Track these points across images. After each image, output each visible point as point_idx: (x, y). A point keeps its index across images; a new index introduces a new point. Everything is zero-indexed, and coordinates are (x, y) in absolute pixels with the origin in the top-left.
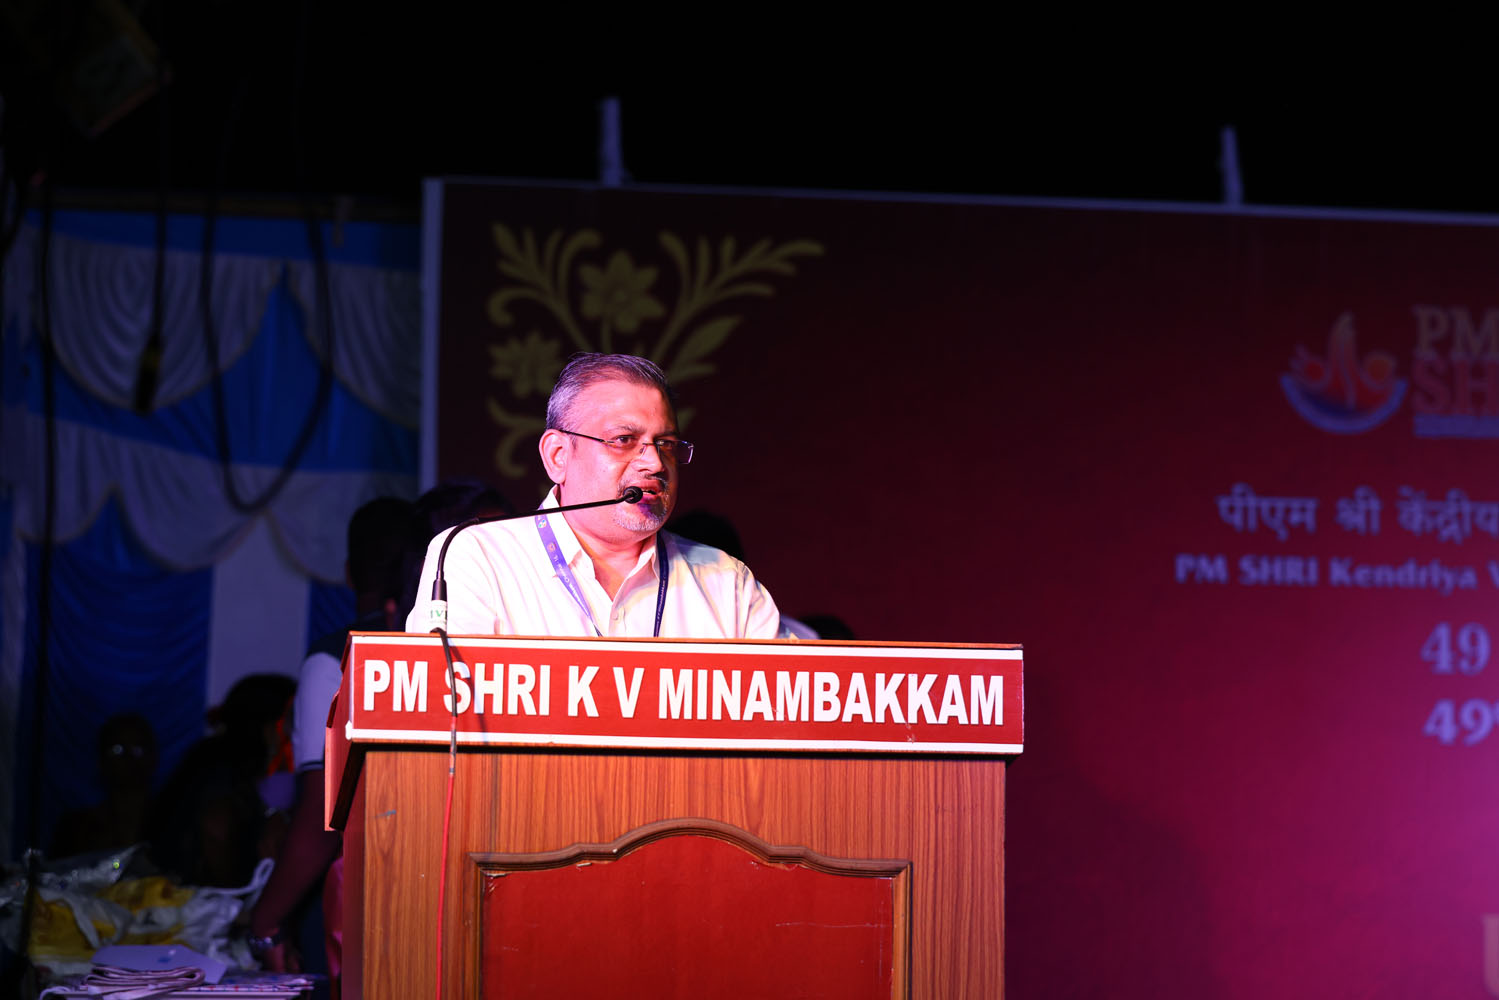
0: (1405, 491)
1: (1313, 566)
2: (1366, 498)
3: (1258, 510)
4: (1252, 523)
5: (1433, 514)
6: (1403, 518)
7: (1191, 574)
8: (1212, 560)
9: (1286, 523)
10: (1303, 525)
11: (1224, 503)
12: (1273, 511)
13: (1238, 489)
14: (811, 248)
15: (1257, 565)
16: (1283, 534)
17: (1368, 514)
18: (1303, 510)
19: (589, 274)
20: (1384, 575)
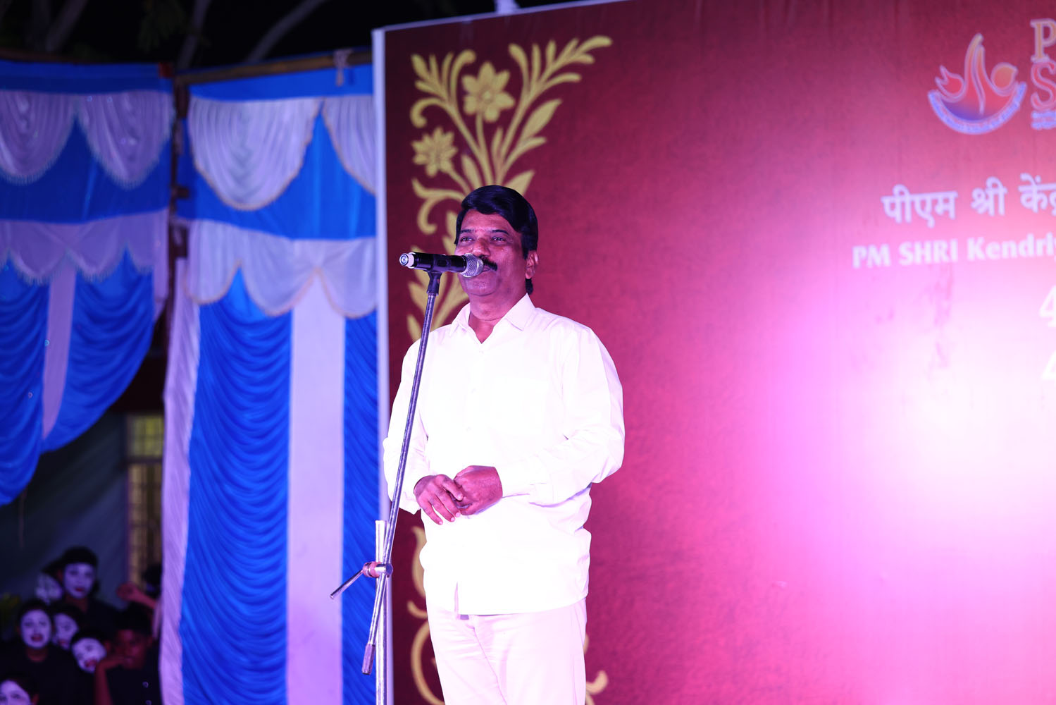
0: (1025, 177)
1: (954, 244)
2: (995, 186)
3: (913, 204)
4: (908, 217)
5: (1048, 193)
6: (1023, 199)
7: (864, 262)
8: (879, 249)
9: (933, 213)
10: (946, 212)
11: (887, 201)
12: (923, 204)
13: (897, 189)
14: (602, 41)
15: (912, 250)
16: (931, 223)
17: (996, 197)
18: (946, 201)
19: (468, 81)
20: (1009, 249)
